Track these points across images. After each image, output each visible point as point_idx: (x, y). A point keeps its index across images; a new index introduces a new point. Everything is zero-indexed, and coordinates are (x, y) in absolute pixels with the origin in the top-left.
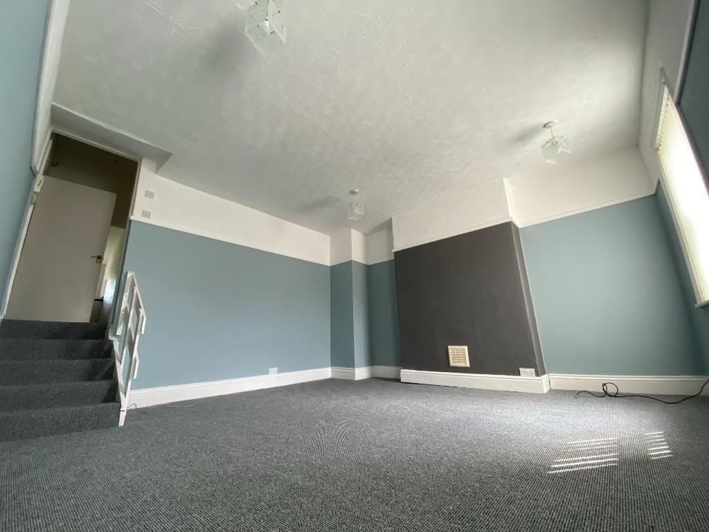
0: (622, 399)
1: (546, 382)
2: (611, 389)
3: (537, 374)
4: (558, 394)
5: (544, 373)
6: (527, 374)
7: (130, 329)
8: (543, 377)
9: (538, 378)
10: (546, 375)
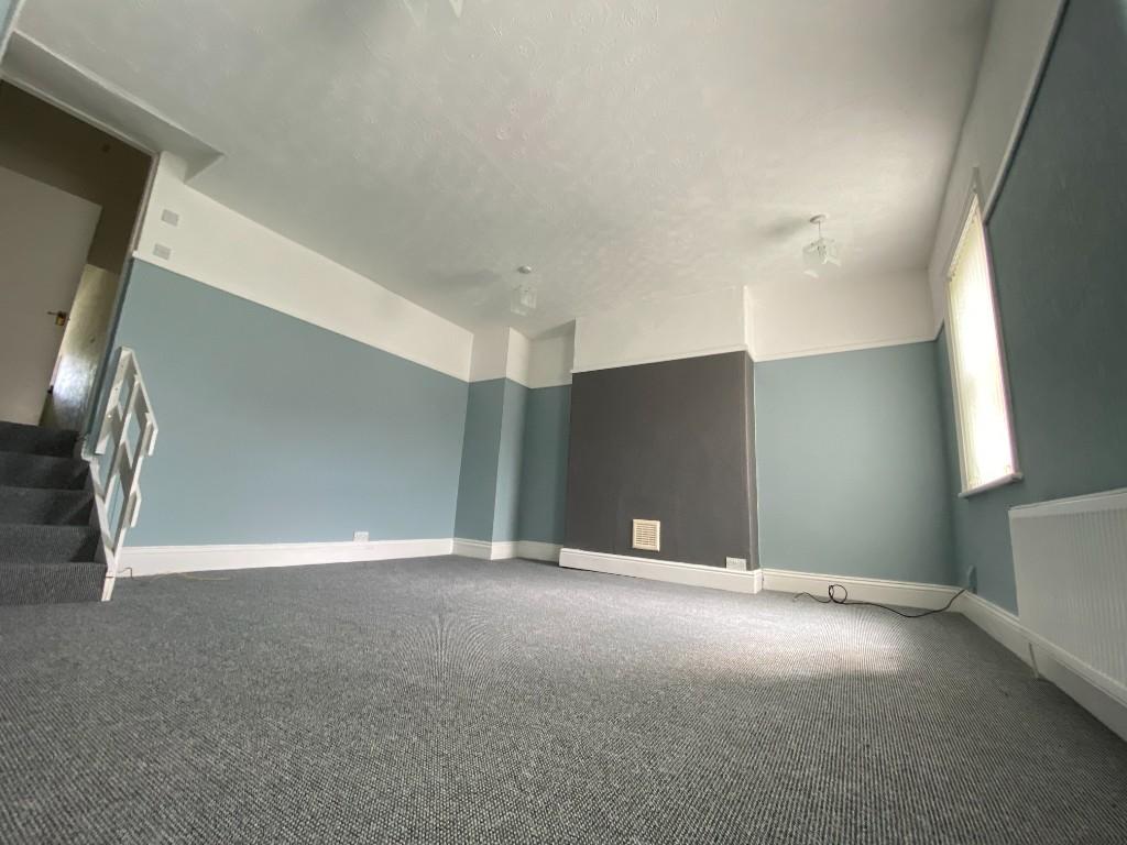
0: (850, 606)
1: (757, 579)
2: (839, 594)
3: (749, 568)
4: (772, 595)
5: (757, 567)
6: (735, 566)
7: (124, 445)
8: (756, 572)
9: (750, 573)
10: (759, 570)
